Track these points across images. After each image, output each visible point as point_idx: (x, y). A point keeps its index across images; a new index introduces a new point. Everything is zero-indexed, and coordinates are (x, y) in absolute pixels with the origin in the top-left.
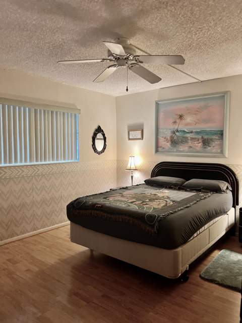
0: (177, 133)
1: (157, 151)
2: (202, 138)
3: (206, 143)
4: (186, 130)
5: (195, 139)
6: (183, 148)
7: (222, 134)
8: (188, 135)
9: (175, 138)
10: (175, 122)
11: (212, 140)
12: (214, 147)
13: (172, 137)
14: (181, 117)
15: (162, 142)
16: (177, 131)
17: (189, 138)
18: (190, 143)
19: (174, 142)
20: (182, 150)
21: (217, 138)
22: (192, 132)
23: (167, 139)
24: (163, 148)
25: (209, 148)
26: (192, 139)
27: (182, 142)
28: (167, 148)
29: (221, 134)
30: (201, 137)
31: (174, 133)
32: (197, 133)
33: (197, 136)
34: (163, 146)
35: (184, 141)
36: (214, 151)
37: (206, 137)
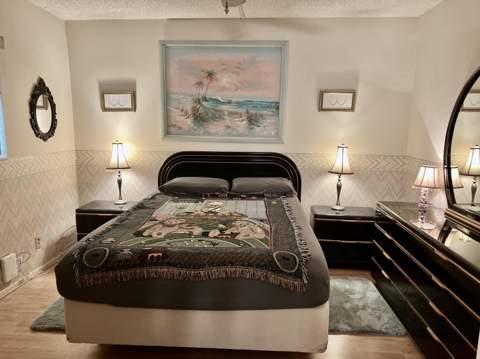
0: (204, 103)
1: (167, 133)
2: (247, 112)
3: (252, 120)
4: (220, 99)
5: (236, 113)
6: (216, 127)
7: (278, 108)
8: (223, 107)
9: (201, 111)
10: (200, 84)
11: (262, 116)
13: (195, 110)
14: (210, 75)
15: (177, 117)
16: (205, 99)
17: (226, 113)
18: (228, 121)
19: (199, 118)
20: (213, 131)
21: (270, 113)
22: (230, 103)
24: (180, 128)
25: (258, 129)
26: (231, 114)
27: (214, 118)
28: (186, 127)
30: (244, 111)
31: (199, 103)
32: (239, 104)
35: (217, 116)
36: (265, 133)
37: (253, 112)
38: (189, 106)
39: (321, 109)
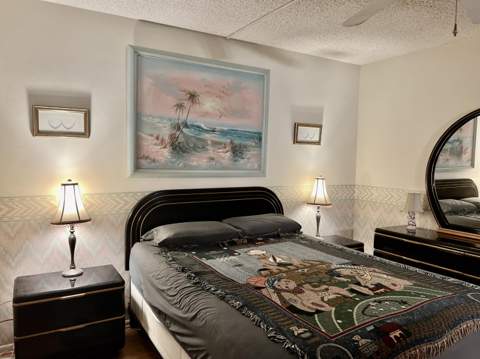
0: (185, 130)
1: (137, 167)
2: (232, 143)
3: (237, 151)
4: (203, 126)
5: (220, 143)
6: (198, 160)
7: (260, 139)
8: (207, 136)
9: (181, 139)
10: (180, 106)
11: (245, 147)
12: (249, 160)
13: (173, 137)
14: (192, 97)
16: (186, 126)
17: (209, 142)
18: (211, 152)
19: (179, 148)
20: (195, 163)
21: (254, 144)
22: (214, 131)
23: (163, 140)
24: (154, 161)
25: (242, 161)
26: (215, 143)
27: (195, 148)
28: (162, 159)
29: (258, 138)
30: (229, 141)
31: (179, 129)
32: (224, 133)
33: (223, 140)
34: (152, 156)
35: (199, 146)
36: (249, 165)
37: (237, 142)
38: (166, 132)
39: (296, 141)
